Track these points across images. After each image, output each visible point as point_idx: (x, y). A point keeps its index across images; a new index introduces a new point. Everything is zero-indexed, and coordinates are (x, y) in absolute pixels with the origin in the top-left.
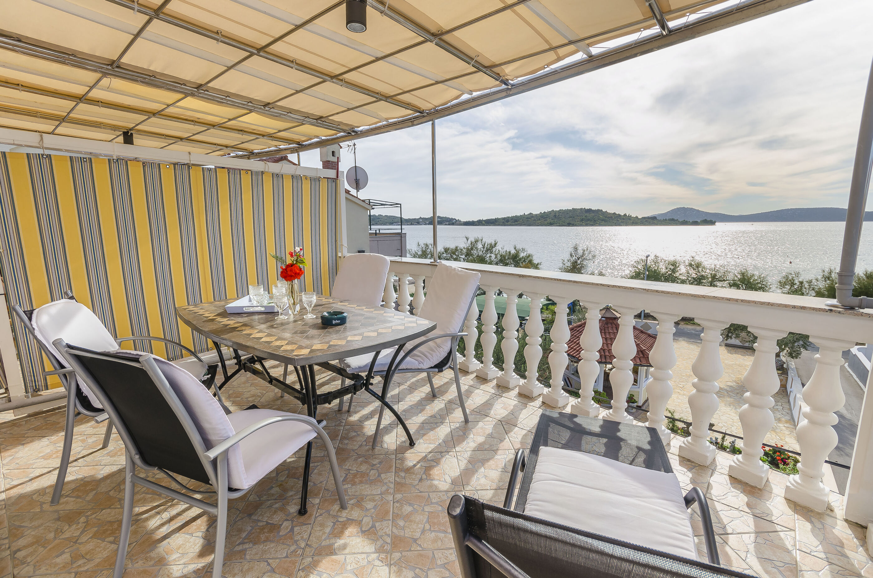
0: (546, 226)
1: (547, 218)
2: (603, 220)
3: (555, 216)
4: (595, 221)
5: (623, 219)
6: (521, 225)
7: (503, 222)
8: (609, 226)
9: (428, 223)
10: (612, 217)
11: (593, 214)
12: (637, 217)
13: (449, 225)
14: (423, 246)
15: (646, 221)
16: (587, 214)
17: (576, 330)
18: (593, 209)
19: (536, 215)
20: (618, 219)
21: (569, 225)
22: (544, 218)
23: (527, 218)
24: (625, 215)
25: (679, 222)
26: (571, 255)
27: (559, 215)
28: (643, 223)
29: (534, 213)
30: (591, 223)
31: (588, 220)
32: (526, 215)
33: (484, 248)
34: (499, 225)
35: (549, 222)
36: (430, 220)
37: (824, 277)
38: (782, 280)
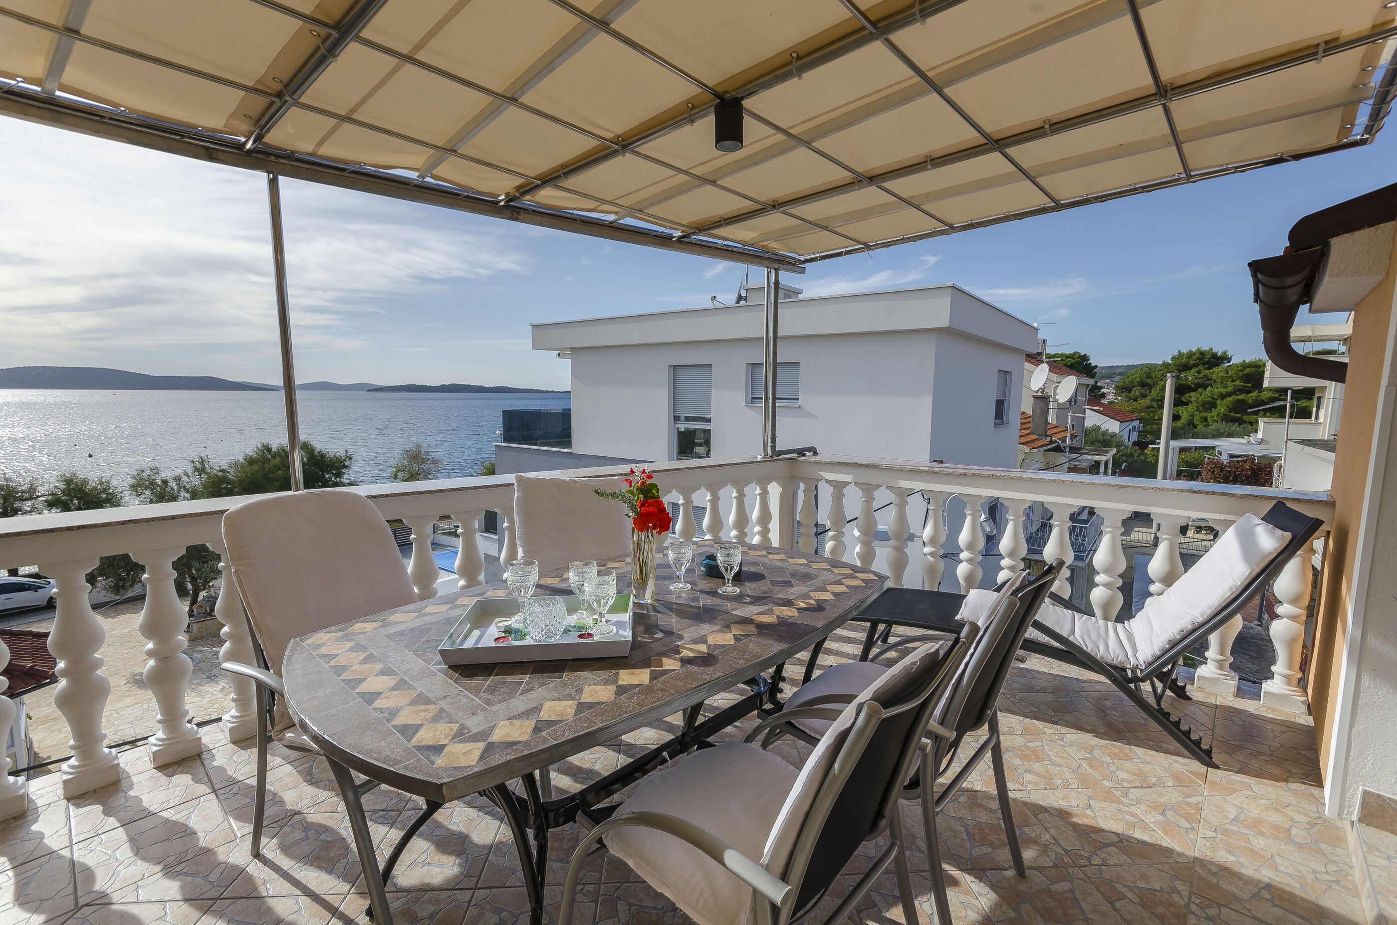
37: (196, 469)
38: (134, 481)
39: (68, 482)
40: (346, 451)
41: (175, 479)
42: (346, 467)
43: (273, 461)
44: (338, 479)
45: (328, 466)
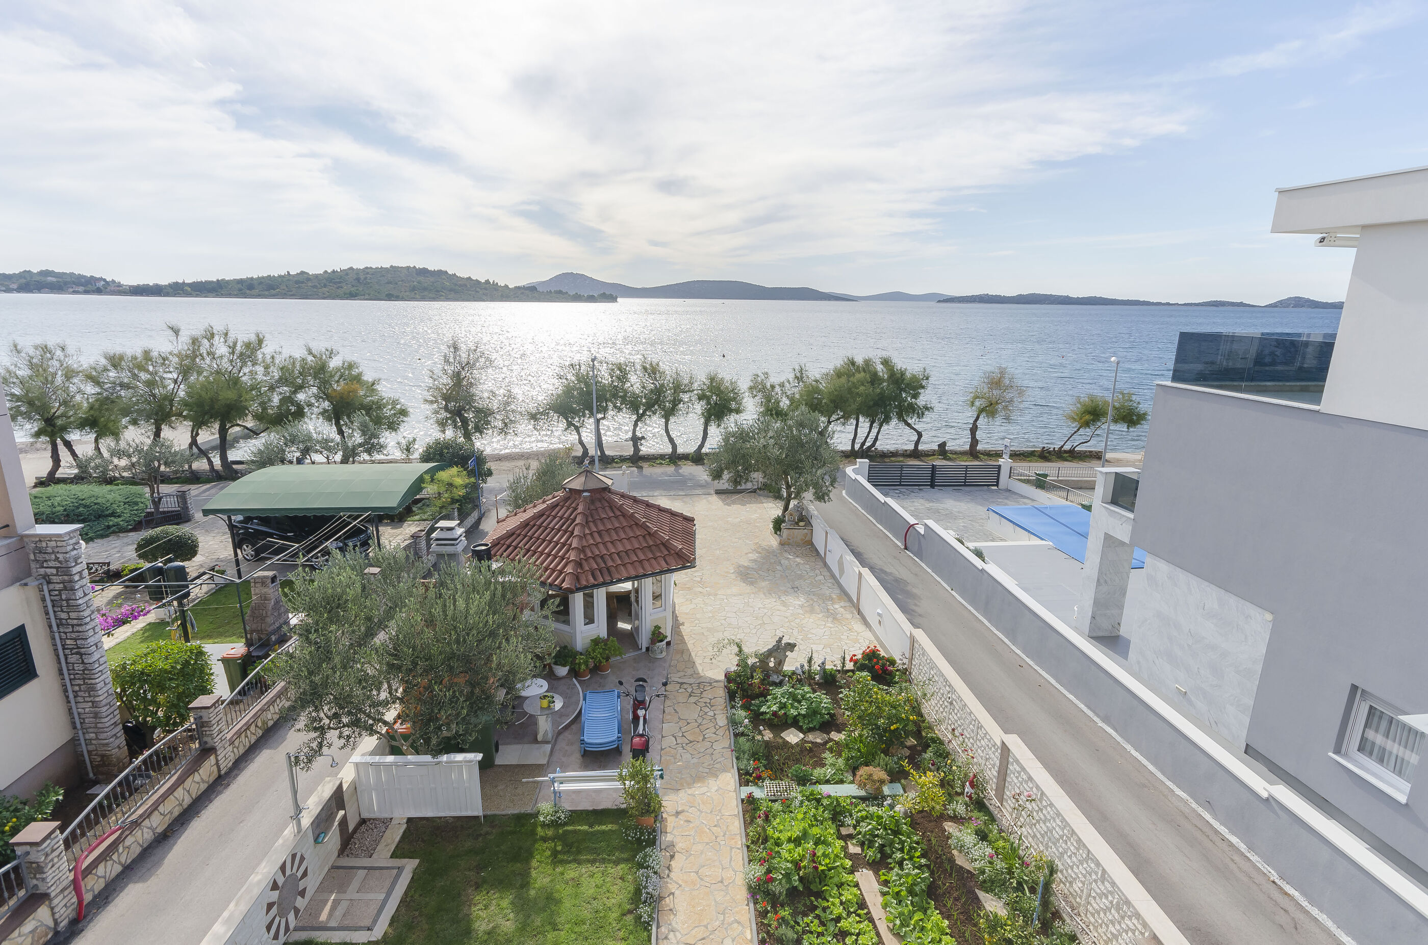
0: (342, 298)
1: (340, 282)
2: (451, 290)
3: (358, 279)
4: (438, 291)
5: (486, 289)
6: (284, 296)
7: (240, 290)
8: (463, 300)
9: (15, 286)
10: (466, 286)
11: (432, 279)
12: (506, 286)
13: (86, 292)
14: (32, 352)
15: (522, 293)
16: (421, 278)
17: (534, 525)
18: (431, 268)
19: (316, 276)
20: (478, 289)
21: (390, 297)
22: (335, 283)
23: (297, 282)
24: (487, 282)
25: (569, 295)
26: (447, 361)
27: (366, 278)
28: (518, 297)
29: (312, 271)
30: (431, 295)
31: (425, 289)
32: (293, 276)
33: (233, 353)
34: (229, 295)
35: (348, 291)
36: (23, 281)
37: (796, 377)
38: (752, 384)
39: (712, 379)
40: (924, 369)
41: (779, 385)
42: (923, 387)
43: (858, 376)
44: (913, 400)
45: (908, 385)
